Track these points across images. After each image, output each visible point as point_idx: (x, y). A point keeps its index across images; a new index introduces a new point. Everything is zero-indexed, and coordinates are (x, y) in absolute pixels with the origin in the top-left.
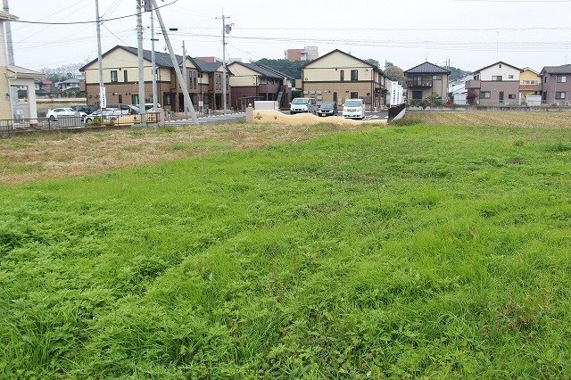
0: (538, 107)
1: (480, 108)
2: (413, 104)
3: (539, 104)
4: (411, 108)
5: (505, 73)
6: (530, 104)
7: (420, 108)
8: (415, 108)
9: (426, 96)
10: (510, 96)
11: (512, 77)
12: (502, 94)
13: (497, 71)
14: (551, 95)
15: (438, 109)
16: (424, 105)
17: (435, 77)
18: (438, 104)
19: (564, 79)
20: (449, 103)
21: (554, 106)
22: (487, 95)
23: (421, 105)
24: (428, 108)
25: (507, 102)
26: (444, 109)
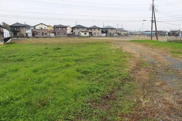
0: (54, 37)
1: (36, 38)
2: (14, 37)
3: (54, 36)
4: (13, 38)
5: (43, 27)
6: (51, 36)
7: (17, 38)
8: (15, 38)
9: (18, 34)
10: (45, 34)
11: (45, 28)
12: (43, 33)
13: (41, 26)
14: (57, 33)
15: (23, 38)
16: (18, 37)
17: (21, 28)
18: (22, 36)
19: (60, 29)
20: (26, 36)
21: (58, 37)
22: (38, 34)
23: (17, 37)
24: (19, 38)
25: (45, 36)
26: (25, 38)
